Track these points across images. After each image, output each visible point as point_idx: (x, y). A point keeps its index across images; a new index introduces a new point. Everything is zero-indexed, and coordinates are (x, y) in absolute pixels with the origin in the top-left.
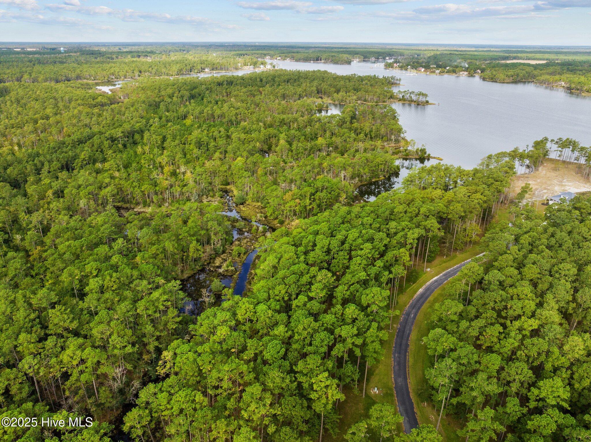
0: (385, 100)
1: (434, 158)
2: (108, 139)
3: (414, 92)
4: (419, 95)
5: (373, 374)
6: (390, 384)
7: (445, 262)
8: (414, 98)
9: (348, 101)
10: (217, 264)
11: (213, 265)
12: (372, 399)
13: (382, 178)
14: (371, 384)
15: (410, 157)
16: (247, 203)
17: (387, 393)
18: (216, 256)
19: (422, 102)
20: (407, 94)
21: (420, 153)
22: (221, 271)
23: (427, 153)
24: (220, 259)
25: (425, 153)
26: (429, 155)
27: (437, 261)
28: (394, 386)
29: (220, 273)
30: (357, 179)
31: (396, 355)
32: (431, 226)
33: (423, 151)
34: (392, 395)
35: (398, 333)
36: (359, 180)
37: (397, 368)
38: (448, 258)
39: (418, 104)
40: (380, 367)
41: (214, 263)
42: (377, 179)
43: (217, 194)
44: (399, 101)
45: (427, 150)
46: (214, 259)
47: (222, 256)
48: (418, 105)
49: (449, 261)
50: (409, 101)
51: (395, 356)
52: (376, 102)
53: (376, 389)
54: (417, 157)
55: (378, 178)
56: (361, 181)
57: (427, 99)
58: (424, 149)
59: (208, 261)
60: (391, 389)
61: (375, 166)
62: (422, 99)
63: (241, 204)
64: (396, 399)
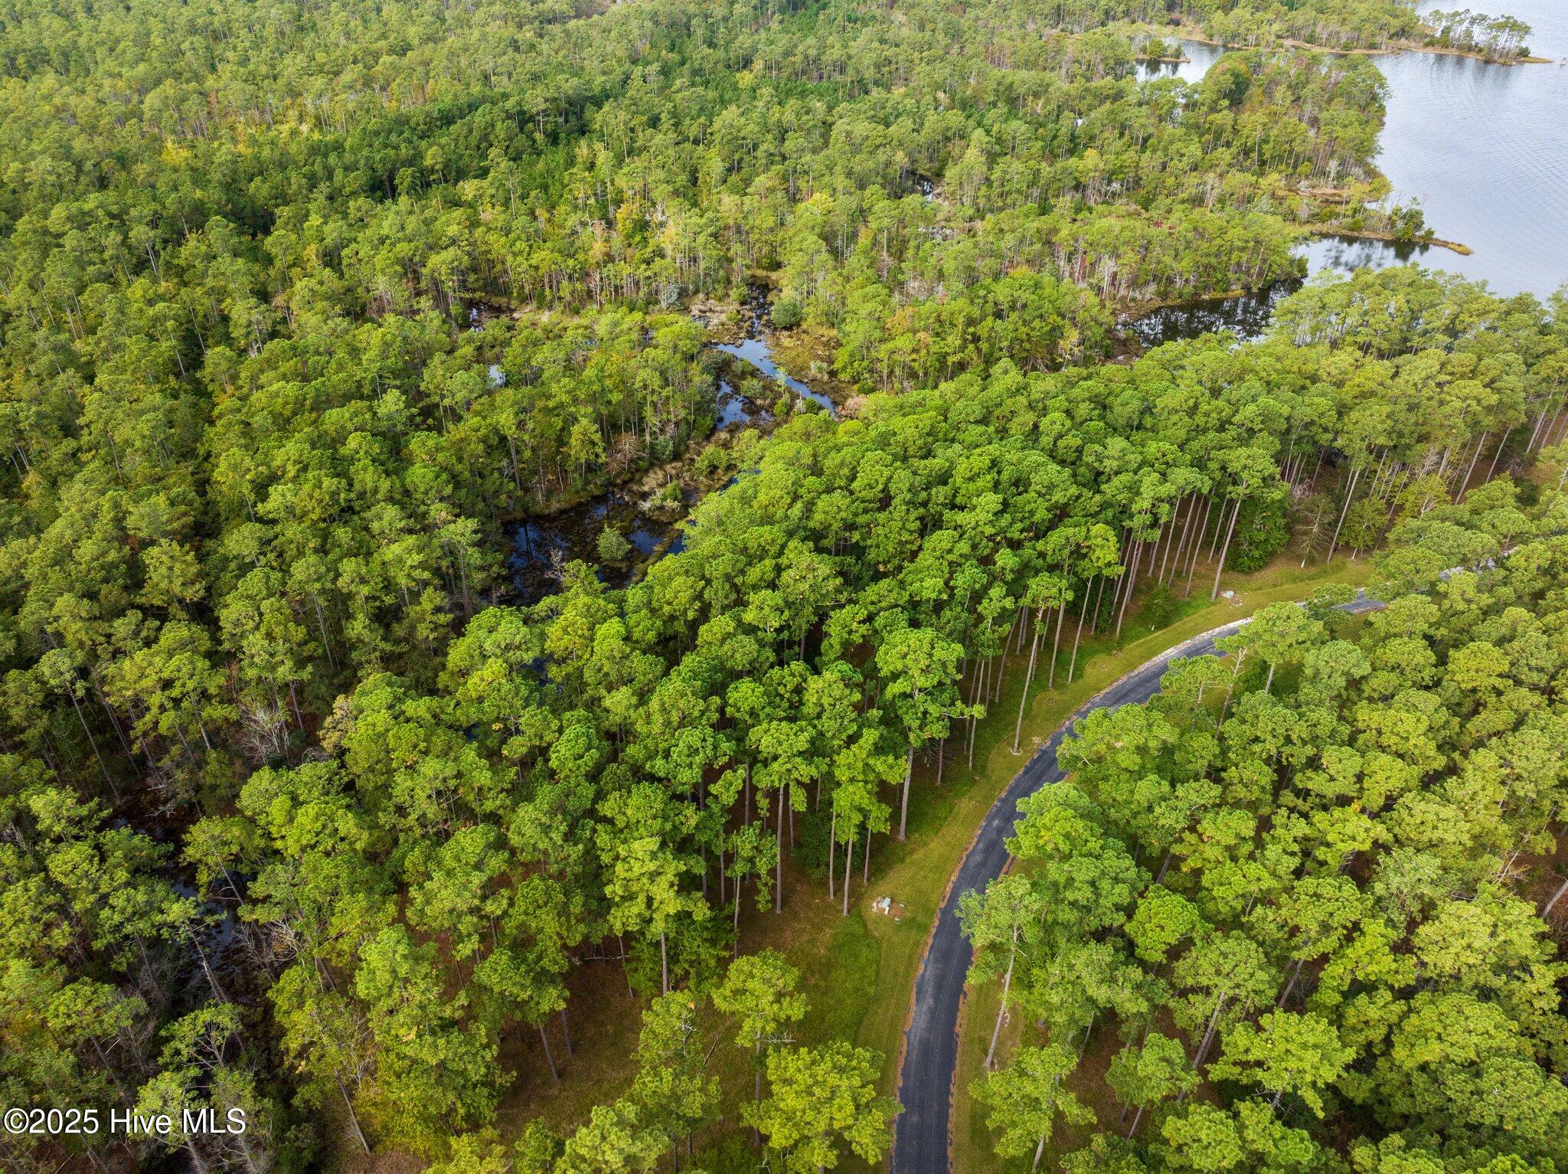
0: (1378, 39)
1: (1445, 244)
2: (509, 116)
3: (1484, 18)
4: (1501, 27)
5: (902, 860)
6: (934, 898)
7: (1294, 580)
8: (1480, 36)
9: (1251, 38)
10: (646, 488)
11: (635, 488)
12: (865, 925)
13: (1237, 290)
14: (883, 886)
15: (1366, 234)
16: (804, 326)
17: (913, 919)
18: (652, 465)
19: (1505, 54)
20: (1461, 22)
21: (1400, 224)
22: (646, 506)
23: (1426, 227)
24: (660, 474)
25: (1419, 226)
26: (1430, 233)
27: (1271, 573)
28: (943, 905)
29: (643, 513)
30: (1152, 288)
31: (996, 823)
32: (1245, 467)
33: (1413, 219)
34: (923, 928)
35: (1035, 762)
36: (1159, 294)
37: (978, 858)
38: (1313, 570)
39: (1490, 59)
40: (932, 845)
41: (640, 483)
42: (1219, 295)
43: (734, 293)
44: (1426, 45)
45: (1424, 218)
46: (646, 471)
47: (668, 467)
48: (1487, 62)
49: (1310, 578)
50: (1460, 48)
51: (989, 824)
52: (1346, 47)
53: (888, 900)
54: (1388, 237)
55: (1225, 291)
56: (1164, 295)
57: (1524, 45)
58: (1419, 214)
59: (627, 477)
60: (928, 912)
61: (1217, 255)
62: (1506, 41)
63: (785, 328)
64: (930, 941)
